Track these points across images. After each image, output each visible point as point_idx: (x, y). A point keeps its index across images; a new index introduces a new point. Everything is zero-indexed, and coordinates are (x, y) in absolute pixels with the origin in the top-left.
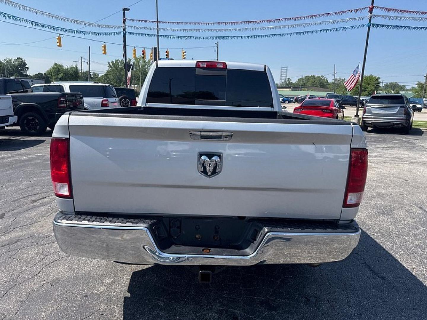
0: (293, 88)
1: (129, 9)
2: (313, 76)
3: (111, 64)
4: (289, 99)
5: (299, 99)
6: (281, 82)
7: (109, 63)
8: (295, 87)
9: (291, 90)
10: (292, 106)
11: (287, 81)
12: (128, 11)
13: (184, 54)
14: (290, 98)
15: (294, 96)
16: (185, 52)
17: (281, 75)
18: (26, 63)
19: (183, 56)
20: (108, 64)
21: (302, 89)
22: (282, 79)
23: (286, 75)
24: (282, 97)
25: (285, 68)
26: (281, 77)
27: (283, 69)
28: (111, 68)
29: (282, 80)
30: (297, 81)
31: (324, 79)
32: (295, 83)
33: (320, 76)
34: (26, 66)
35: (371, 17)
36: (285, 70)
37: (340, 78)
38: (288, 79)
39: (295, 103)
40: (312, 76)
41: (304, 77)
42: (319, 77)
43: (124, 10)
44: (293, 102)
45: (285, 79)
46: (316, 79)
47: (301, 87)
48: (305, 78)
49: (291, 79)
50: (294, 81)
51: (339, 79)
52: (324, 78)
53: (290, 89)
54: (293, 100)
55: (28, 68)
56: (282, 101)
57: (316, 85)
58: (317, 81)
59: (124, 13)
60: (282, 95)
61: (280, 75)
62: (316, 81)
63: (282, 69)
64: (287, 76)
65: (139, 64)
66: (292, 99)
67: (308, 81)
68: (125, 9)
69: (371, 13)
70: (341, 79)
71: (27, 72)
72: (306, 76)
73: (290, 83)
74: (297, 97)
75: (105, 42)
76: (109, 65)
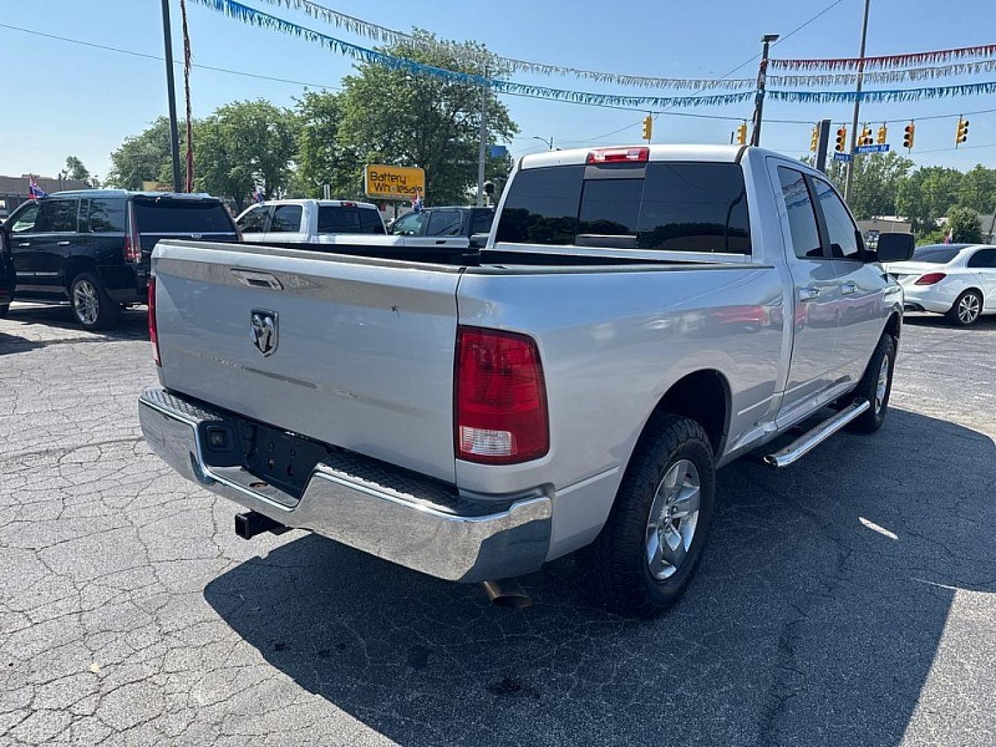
1: (778, 36)
12: (775, 40)
13: (963, 130)
16: (967, 124)
19: (959, 135)
43: (765, 40)
59: (766, 47)
68: (768, 38)
75: (745, 120)
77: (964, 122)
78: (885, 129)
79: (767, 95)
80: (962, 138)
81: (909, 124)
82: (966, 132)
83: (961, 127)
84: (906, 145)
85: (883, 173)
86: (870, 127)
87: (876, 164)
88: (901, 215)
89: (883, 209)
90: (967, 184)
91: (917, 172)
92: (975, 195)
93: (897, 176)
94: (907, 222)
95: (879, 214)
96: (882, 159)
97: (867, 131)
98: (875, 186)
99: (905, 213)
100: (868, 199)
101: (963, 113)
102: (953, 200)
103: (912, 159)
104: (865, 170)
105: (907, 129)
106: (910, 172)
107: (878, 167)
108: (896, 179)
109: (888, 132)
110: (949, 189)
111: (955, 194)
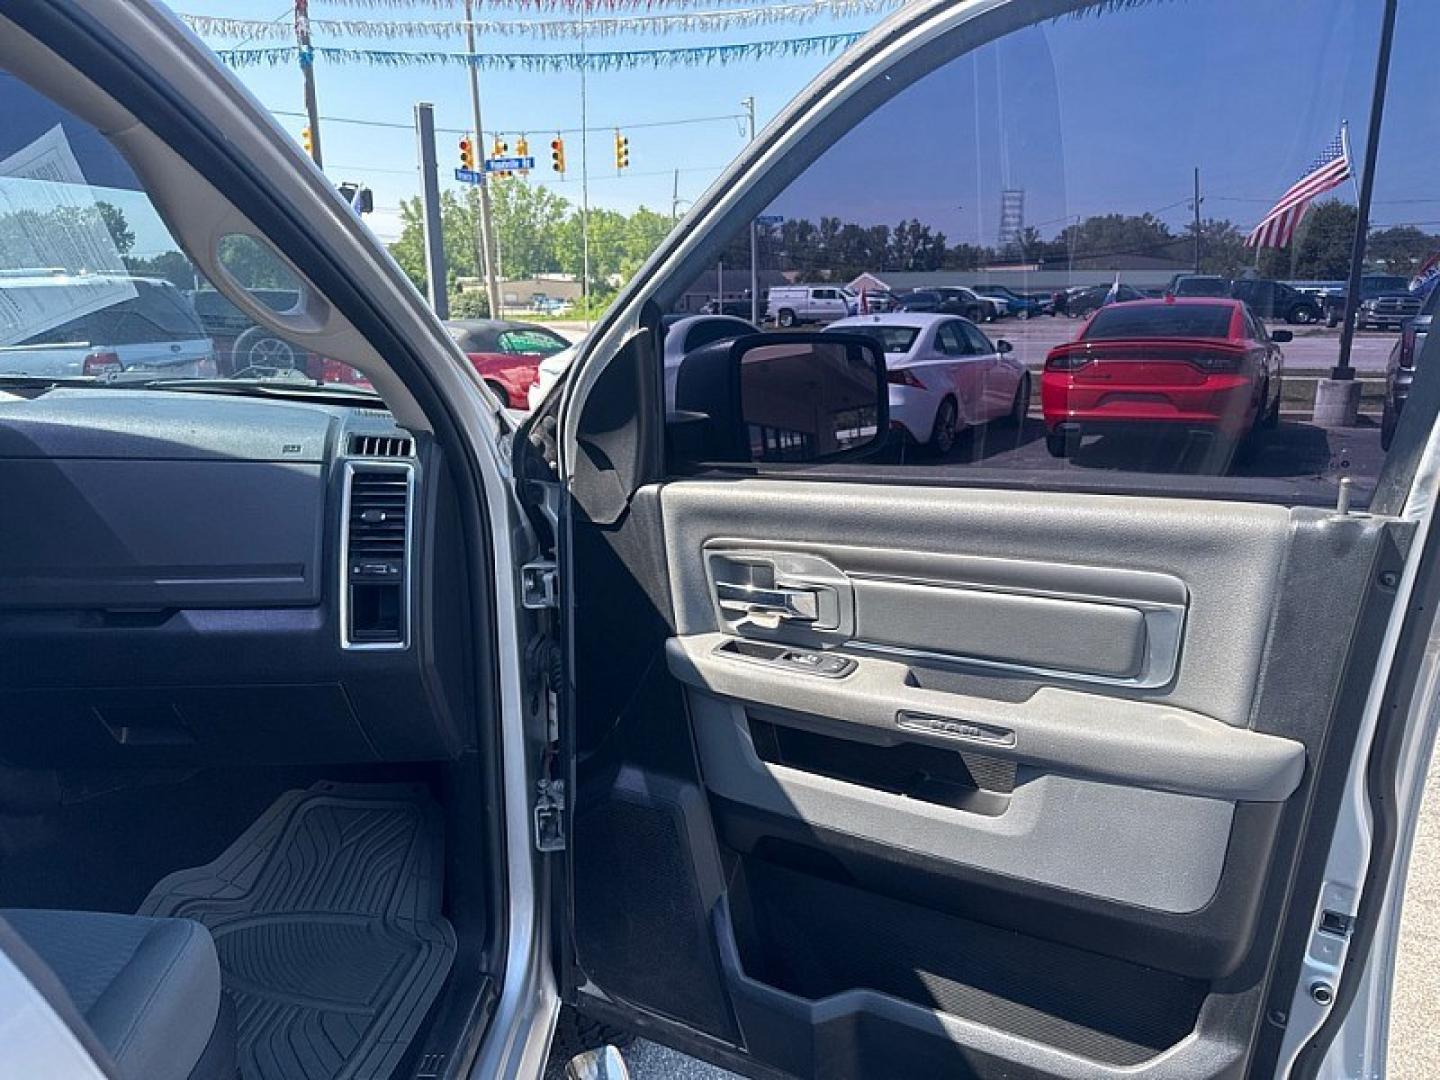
0: (1047, 261)
2: (1114, 215)
3: (412, 209)
4: (1033, 300)
5: (1070, 300)
6: (1003, 244)
7: (403, 204)
8: (1053, 257)
9: (1039, 270)
10: (1042, 327)
11: (1024, 239)
13: (622, 150)
14: (1036, 298)
15: (1049, 289)
16: (626, 142)
17: (1004, 217)
18: (125, 220)
19: (620, 156)
20: (399, 206)
21: (1079, 262)
22: (1006, 233)
23: (1020, 217)
24: (1004, 293)
25: (1016, 195)
26: (1003, 225)
27: (1010, 199)
28: (410, 223)
29: (1008, 237)
30: (1059, 237)
31: (1155, 225)
32: (1054, 243)
33: (1141, 215)
34: (127, 231)
36: (1015, 199)
37: (1211, 221)
38: (1029, 230)
39: (1053, 315)
40: (1110, 216)
41: (1082, 222)
42: (1137, 219)
44: (1047, 312)
45: (1017, 231)
46: (1126, 228)
47: (1075, 259)
48: (1087, 225)
49: (1037, 232)
50: (1048, 236)
51: (1207, 224)
52: (1153, 221)
53: (1036, 267)
54: (1045, 305)
55: (131, 236)
56: (1006, 312)
57: (1127, 248)
58: (1129, 235)
60: (1005, 289)
61: (1000, 218)
62: (1125, 233)
63: (1004, 198)
64: (1025, 220)
65: (506, 203)
66: (1041, 302)
67: (1098, 236)
70: (1215, 222)
71: (131, 251)
72: (1091, 216)
73: (1033, 245)
74: (1061, 292)
76: (403, 212)
77: (622, 139)
78: (525, 144)
79: (317, 54)
80: (623, 160)
81: (555, 138)
82: (626, 152)
83: (619, 146)
84: (556, 167)
85: (535, 216)
86: (504, 140)
87: (525, 202)
88: (567, 272)
89: (544, 264)
90: (632, 230)
91: (574, 215)
92: (644, 245)
93: (553, 219)
94: (576, 281)
95: (539, 271)
96: (530, 196)
97: (501, 145)
98: (529, 232)
99: (571, 269)
100: (522, 251)
101: (619, 126)
102: (621, 251)
103: (566, 197)
104: (513, 211)
105: (555, 145)
106: (568, 213)
107: (529, 204)
108: (552, 224)
109: (529, 147)
110: (616, 237)
111: (622, 243)
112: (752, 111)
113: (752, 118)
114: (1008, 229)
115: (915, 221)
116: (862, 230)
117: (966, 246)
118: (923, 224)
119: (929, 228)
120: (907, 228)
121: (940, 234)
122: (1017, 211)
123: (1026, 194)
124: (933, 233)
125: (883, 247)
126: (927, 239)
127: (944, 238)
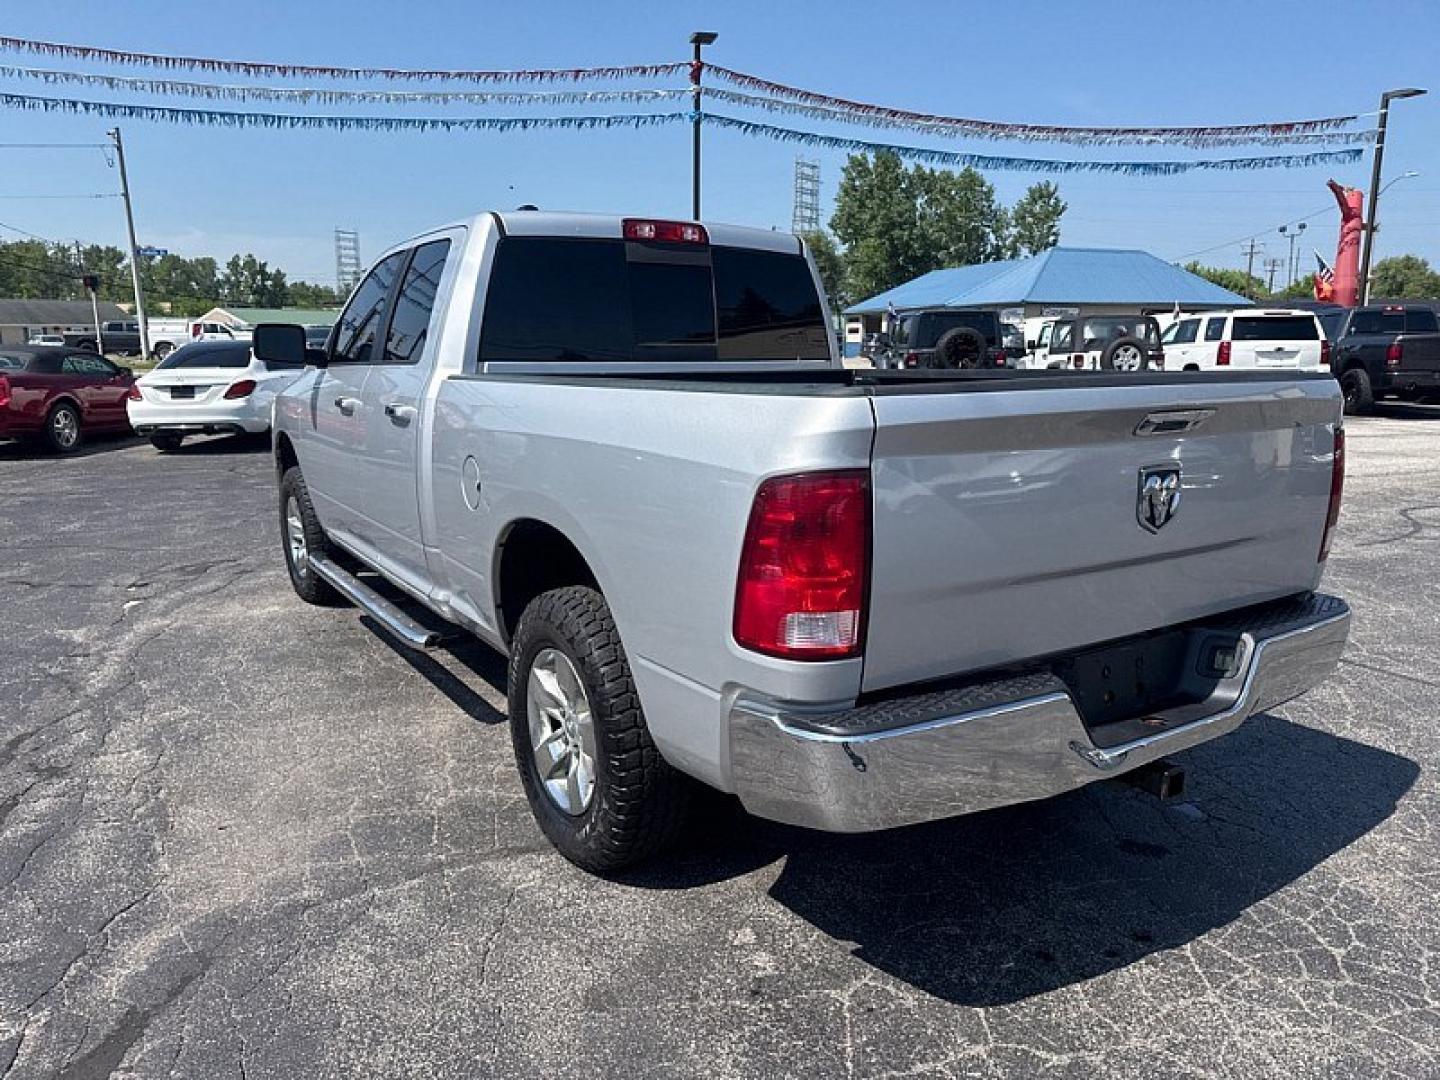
6: (341, 284)
17: (340, 257)
22: (343, 273)
23: (357, 259)
25: (350, 236)
26: (340, 264)
27: (344, 239)
29: (347, 277)
35: (698, 94)
36: (349, 240)
45: (356, 273)
61: (334, 258)
63: (338, 239)
64: (362, 262)
69: (697, 82)
112: (119, 141)
113: (119, 149)
114: (346, 269)
115: (250, 256)
116: (184, 261)
117: (303, 284)
118: (260, 260)
119: (265, 264)
120: (241, 263)
121: (278, 271)
122: (352, 252)
123: (361, 236)
124: (271, 270)
125: (212, 280)
126: (265, 276)
127: (284, 275)
